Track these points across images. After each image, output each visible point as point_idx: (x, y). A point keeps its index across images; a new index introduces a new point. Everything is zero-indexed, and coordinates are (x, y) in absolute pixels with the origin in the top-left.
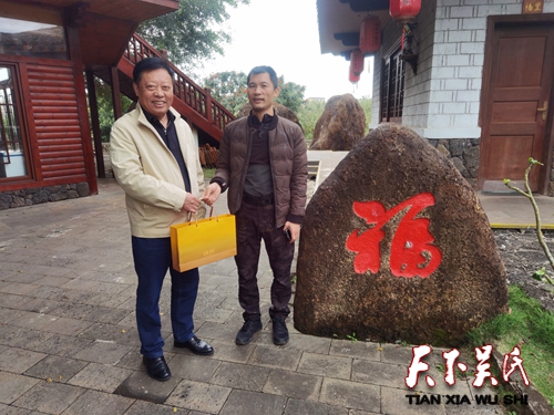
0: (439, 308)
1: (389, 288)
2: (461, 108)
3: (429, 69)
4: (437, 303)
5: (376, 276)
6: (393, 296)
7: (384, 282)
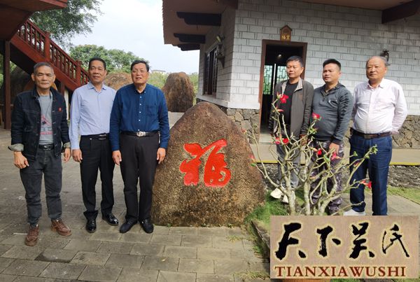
0: (230, 204)
1: (203, 194)
2: (249, 91)
3: (231, 66)
4: (229, 201)
5: (196, 187)
6: (206, 199)
7: (200, 190)
